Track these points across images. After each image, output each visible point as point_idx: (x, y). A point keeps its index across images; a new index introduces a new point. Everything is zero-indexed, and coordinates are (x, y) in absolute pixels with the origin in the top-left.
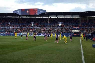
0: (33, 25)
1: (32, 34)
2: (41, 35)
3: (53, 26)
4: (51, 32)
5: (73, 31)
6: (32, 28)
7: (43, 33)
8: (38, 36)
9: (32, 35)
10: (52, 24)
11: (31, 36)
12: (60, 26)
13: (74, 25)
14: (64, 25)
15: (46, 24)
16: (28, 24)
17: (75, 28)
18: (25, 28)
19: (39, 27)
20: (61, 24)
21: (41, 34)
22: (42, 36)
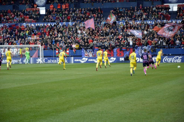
0: (43, 11)
1: (41, 53)
4: (131, 43)
6: (38, 28)
7: (91, 48)
8: (69, 61)
9: (40, 60)
10: (134, 4)
11: (35, 62)
12: (173, 12)
15: (107, 5)
16: (21, 7)
18: (7, 25)
19: (74, 19)
20: (178, 5)
21: (82, 53)
22: (87, 61)
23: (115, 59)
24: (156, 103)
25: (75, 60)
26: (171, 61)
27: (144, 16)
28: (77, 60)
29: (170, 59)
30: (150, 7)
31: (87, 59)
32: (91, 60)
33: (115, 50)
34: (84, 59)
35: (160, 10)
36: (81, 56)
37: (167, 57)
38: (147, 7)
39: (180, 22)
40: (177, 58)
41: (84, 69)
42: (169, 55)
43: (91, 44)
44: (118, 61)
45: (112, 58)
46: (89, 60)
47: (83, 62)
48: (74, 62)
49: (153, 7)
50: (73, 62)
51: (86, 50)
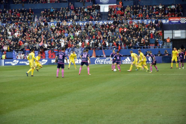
2: (15, 62)
3: (72, 17)
4: (63, 45)
5: (168, 35)
7: (22, 50)
10: (65, 5)
12: (104, 13)
13: (173, 7)
14: (123, 9)
15: (38, 6)
17: (175, 20)
19: (4, 21)
20: (109, 6)
21: (12, 55)
22: (18, 64)
23: (46, 61)
24: (90, 106)
25: (6, 63)
26: (103, 63)
27: (75, 17)
28: (8, 63)
29: (102, 61)
30: (81, 8)
31: (18, 61)
32: (22, 62)
33: (47, 52)
34: (15, 61)
35: (91, 11)
36: (12, 58)
37: (99, 58)
38: (78, 8)
39: (112, 22)
40: (109, 60)
41: (15, 71)
42: (101, 56)
43: (23, 46)
44: (49, 63)
45: (43, 60)
46: (20, 62)
47: (14, 64)
48: (5, 64)
49: (84, 8)
50: (3, 65)
51: (17, 51)
